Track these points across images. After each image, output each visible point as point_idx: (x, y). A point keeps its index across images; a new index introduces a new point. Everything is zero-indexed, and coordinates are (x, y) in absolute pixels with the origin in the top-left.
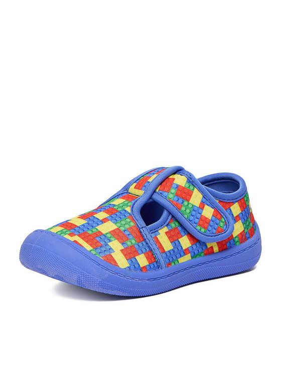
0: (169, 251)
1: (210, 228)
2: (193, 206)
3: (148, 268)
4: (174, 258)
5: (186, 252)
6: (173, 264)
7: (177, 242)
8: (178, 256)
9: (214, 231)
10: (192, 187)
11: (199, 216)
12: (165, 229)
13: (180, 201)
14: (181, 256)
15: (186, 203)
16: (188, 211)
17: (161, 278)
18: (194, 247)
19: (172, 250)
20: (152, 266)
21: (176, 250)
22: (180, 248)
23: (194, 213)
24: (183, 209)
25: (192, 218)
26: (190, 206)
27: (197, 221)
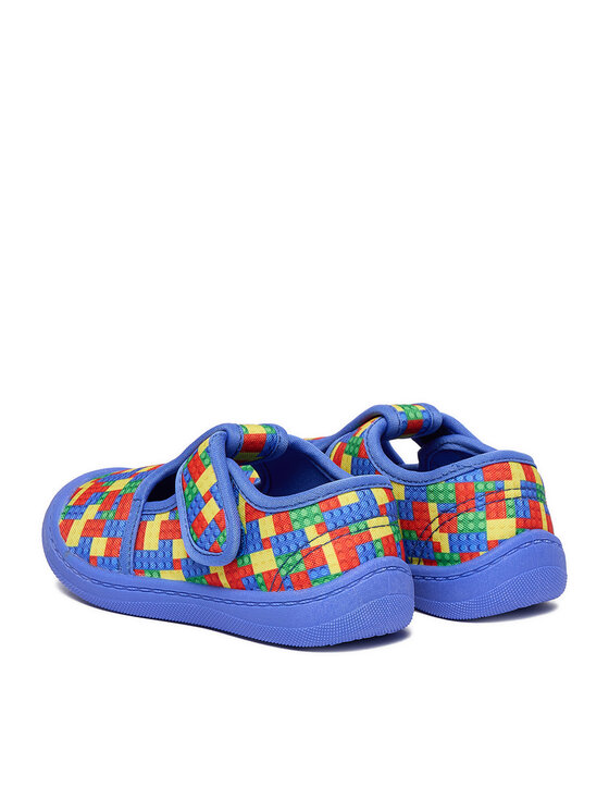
0: (149, 552)
1: (203, 537)
3: (100, 561)
4: (153, 565)
5: (175, 565)
6: (147, 575)
7: (168, 543)
8: (161, 565)
9: (208, 546)
10: (207, 461)
12: (165, 516)
14: (165, 568)
15: (191, 483)
17: (113, 585)
19: (156, 552)
20: (107, 561)
21: (160, 555)
22: (167, 554)
24: (186, 491)
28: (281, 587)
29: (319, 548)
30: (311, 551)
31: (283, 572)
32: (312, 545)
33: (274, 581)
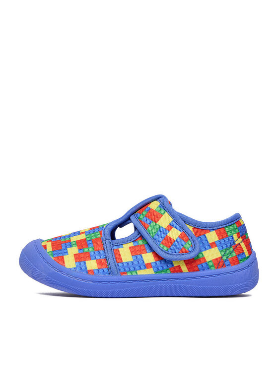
0: (127, 263)
1: (173, 247)
2: (160, 227)
4: (132, 269)
5: (148, 266)
6: (129, 274)
7: (139, 256)
8: (137, 268)
9: (178, 251)
10: (162, 211)
11: (164, 236)
12: (131, 244)
13: (148, 221)
14: (140, 269)
15: (153, 224)
16: (154, 231)
18: (158, 263)
19: (132, 262)
20: (101, 271)
21: (136, 263)
22: (140, 262)
23: (159, 233)
24: (150, 228)
25: (156, 237)
26: (157, 227)
27: (161, 240)
28: (224, 265)
29: (239, 244)
30: (237, 246)
31: (224, 258)
32: (237, 243)
33: (219, 263)
